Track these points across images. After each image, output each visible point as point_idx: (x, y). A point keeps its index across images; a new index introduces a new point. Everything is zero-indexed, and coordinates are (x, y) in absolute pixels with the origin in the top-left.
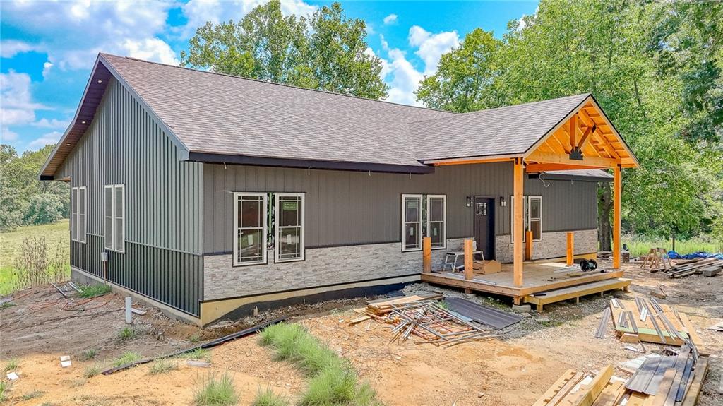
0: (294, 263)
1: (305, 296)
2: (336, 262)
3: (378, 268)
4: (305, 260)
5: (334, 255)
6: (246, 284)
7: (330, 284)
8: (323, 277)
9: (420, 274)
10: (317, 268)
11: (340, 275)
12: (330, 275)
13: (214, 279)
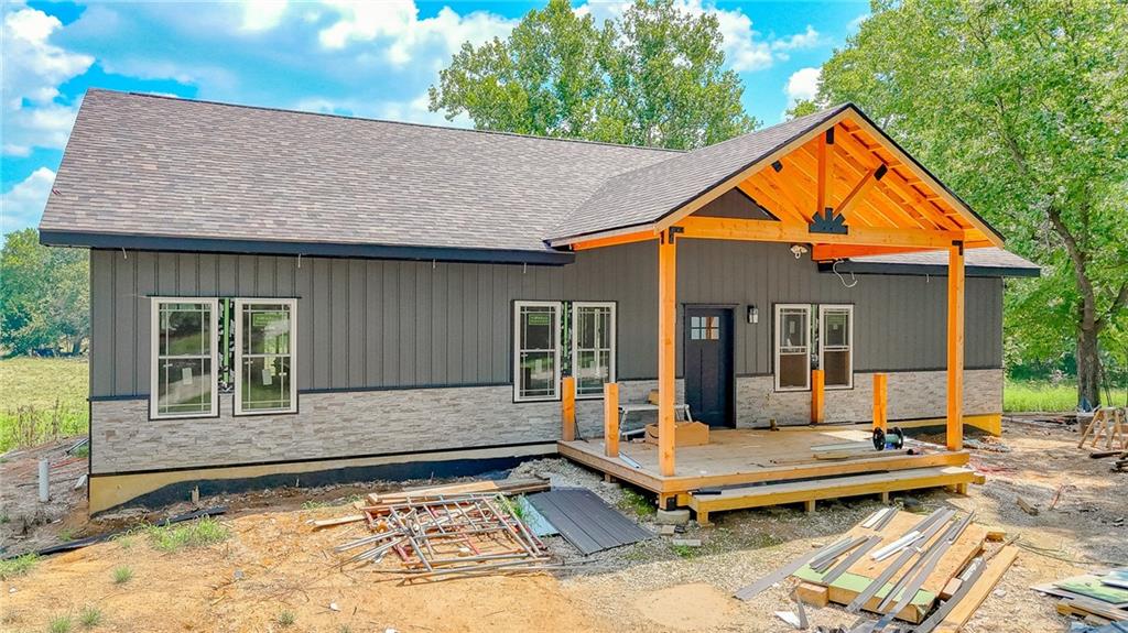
0: (274, 417)
1: (300, 474)
2: (366, 416)
3: (459, 429)
4: (297, 413)
5: (361, 404)
6: (176, 449)
7: (352, 454)
8: (336, 442)
9: (555, 442)
10: (324, 426)
11: (375, 439)
12: (353, 438)
13: (111, 439)
